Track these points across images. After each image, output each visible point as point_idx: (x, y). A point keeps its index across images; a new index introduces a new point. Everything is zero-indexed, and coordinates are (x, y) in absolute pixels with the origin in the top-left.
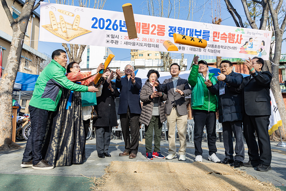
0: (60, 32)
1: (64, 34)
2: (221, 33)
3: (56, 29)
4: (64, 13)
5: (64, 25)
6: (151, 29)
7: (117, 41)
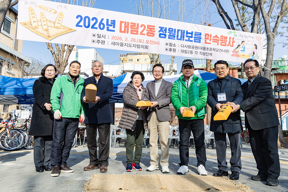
0: (40, 29)
1: (45, 33)
2: (213, 35)
3: (36, 27)
4: (45, 9)
5: (45, 23)
6: (140, 29)
7: (103, 41)
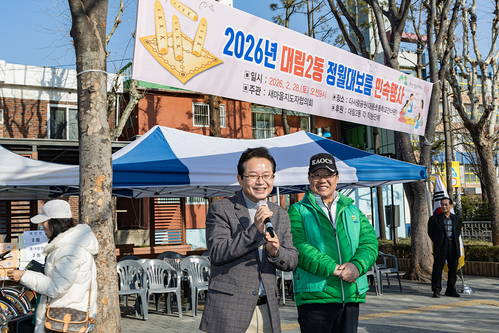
1: (178, 65)
2: (385, 83)
6: (306, 65)
7: (258, 87)
